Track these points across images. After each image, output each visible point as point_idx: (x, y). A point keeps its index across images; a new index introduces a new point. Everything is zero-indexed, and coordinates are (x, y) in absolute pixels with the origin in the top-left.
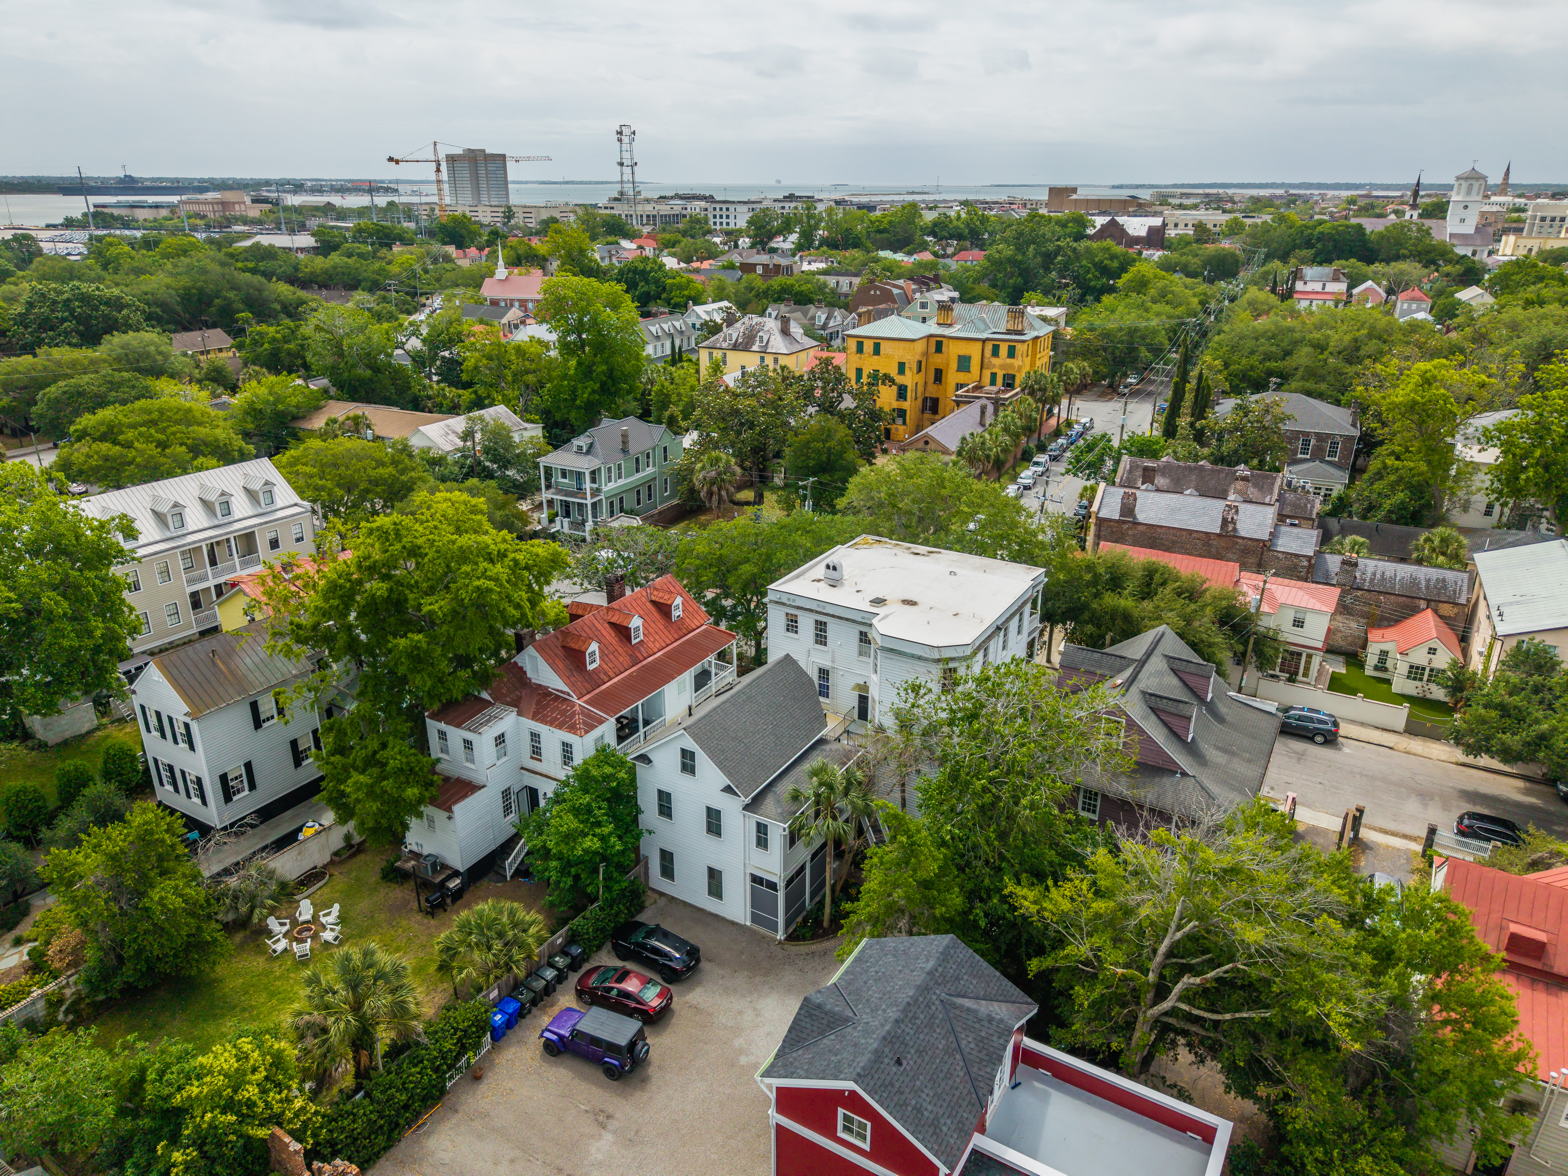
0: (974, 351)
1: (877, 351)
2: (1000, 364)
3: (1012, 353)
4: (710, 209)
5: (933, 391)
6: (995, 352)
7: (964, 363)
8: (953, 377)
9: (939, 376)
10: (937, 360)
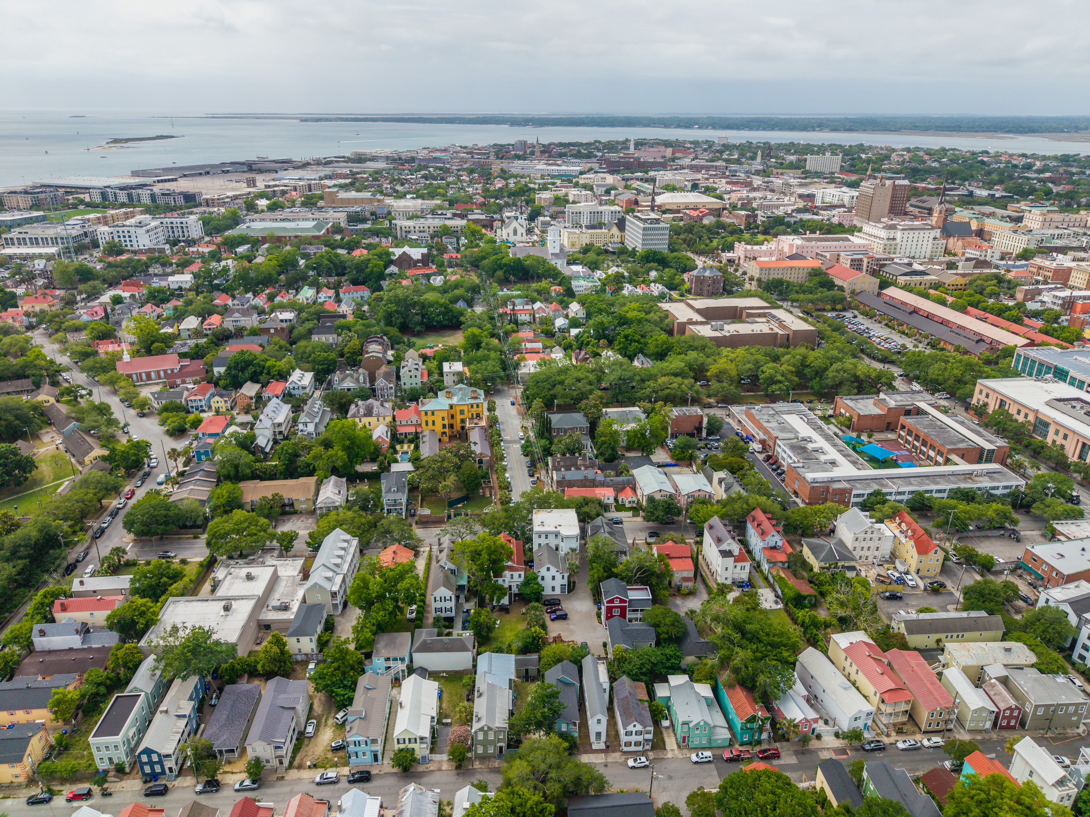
0: (465, 408)
1: (433, 413)
2: (474, 411)
3: (478, 406)
4: (115, 232)
5: (452, 422)
6: (472, 406)
7: (462, 412)
8: (459, 417)
9: (452, 416)
10: (452, 412)
